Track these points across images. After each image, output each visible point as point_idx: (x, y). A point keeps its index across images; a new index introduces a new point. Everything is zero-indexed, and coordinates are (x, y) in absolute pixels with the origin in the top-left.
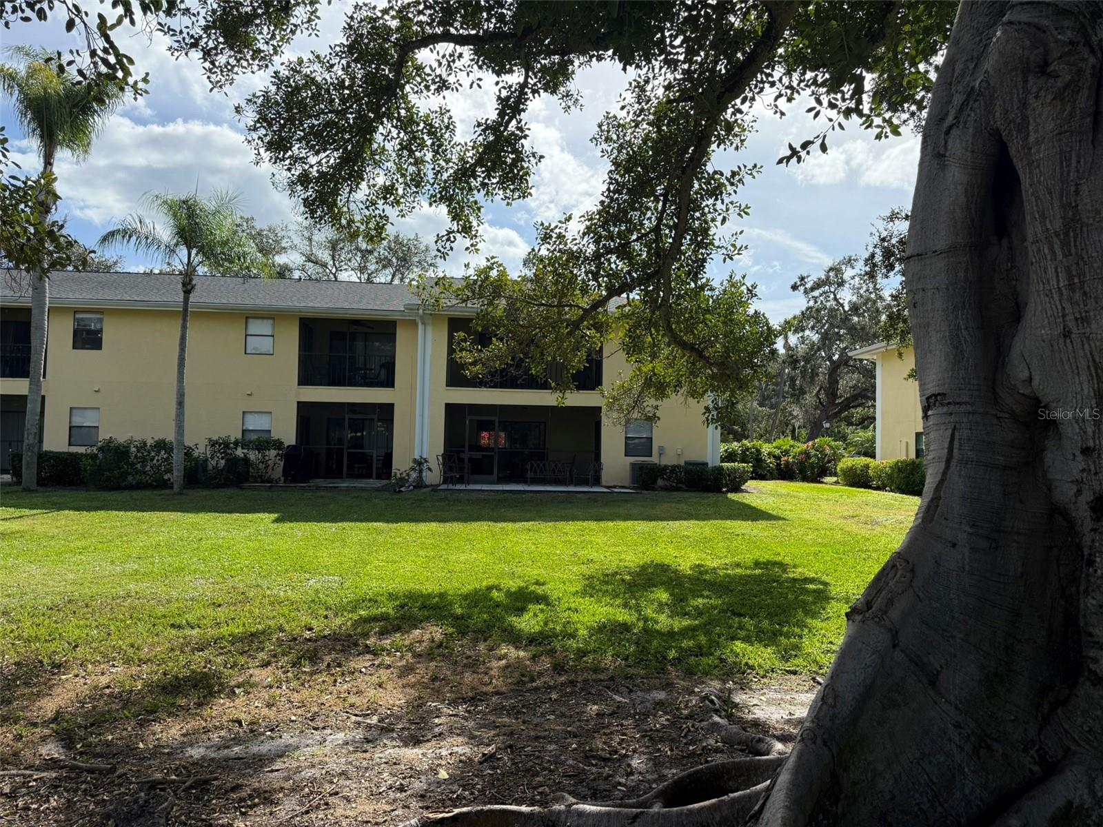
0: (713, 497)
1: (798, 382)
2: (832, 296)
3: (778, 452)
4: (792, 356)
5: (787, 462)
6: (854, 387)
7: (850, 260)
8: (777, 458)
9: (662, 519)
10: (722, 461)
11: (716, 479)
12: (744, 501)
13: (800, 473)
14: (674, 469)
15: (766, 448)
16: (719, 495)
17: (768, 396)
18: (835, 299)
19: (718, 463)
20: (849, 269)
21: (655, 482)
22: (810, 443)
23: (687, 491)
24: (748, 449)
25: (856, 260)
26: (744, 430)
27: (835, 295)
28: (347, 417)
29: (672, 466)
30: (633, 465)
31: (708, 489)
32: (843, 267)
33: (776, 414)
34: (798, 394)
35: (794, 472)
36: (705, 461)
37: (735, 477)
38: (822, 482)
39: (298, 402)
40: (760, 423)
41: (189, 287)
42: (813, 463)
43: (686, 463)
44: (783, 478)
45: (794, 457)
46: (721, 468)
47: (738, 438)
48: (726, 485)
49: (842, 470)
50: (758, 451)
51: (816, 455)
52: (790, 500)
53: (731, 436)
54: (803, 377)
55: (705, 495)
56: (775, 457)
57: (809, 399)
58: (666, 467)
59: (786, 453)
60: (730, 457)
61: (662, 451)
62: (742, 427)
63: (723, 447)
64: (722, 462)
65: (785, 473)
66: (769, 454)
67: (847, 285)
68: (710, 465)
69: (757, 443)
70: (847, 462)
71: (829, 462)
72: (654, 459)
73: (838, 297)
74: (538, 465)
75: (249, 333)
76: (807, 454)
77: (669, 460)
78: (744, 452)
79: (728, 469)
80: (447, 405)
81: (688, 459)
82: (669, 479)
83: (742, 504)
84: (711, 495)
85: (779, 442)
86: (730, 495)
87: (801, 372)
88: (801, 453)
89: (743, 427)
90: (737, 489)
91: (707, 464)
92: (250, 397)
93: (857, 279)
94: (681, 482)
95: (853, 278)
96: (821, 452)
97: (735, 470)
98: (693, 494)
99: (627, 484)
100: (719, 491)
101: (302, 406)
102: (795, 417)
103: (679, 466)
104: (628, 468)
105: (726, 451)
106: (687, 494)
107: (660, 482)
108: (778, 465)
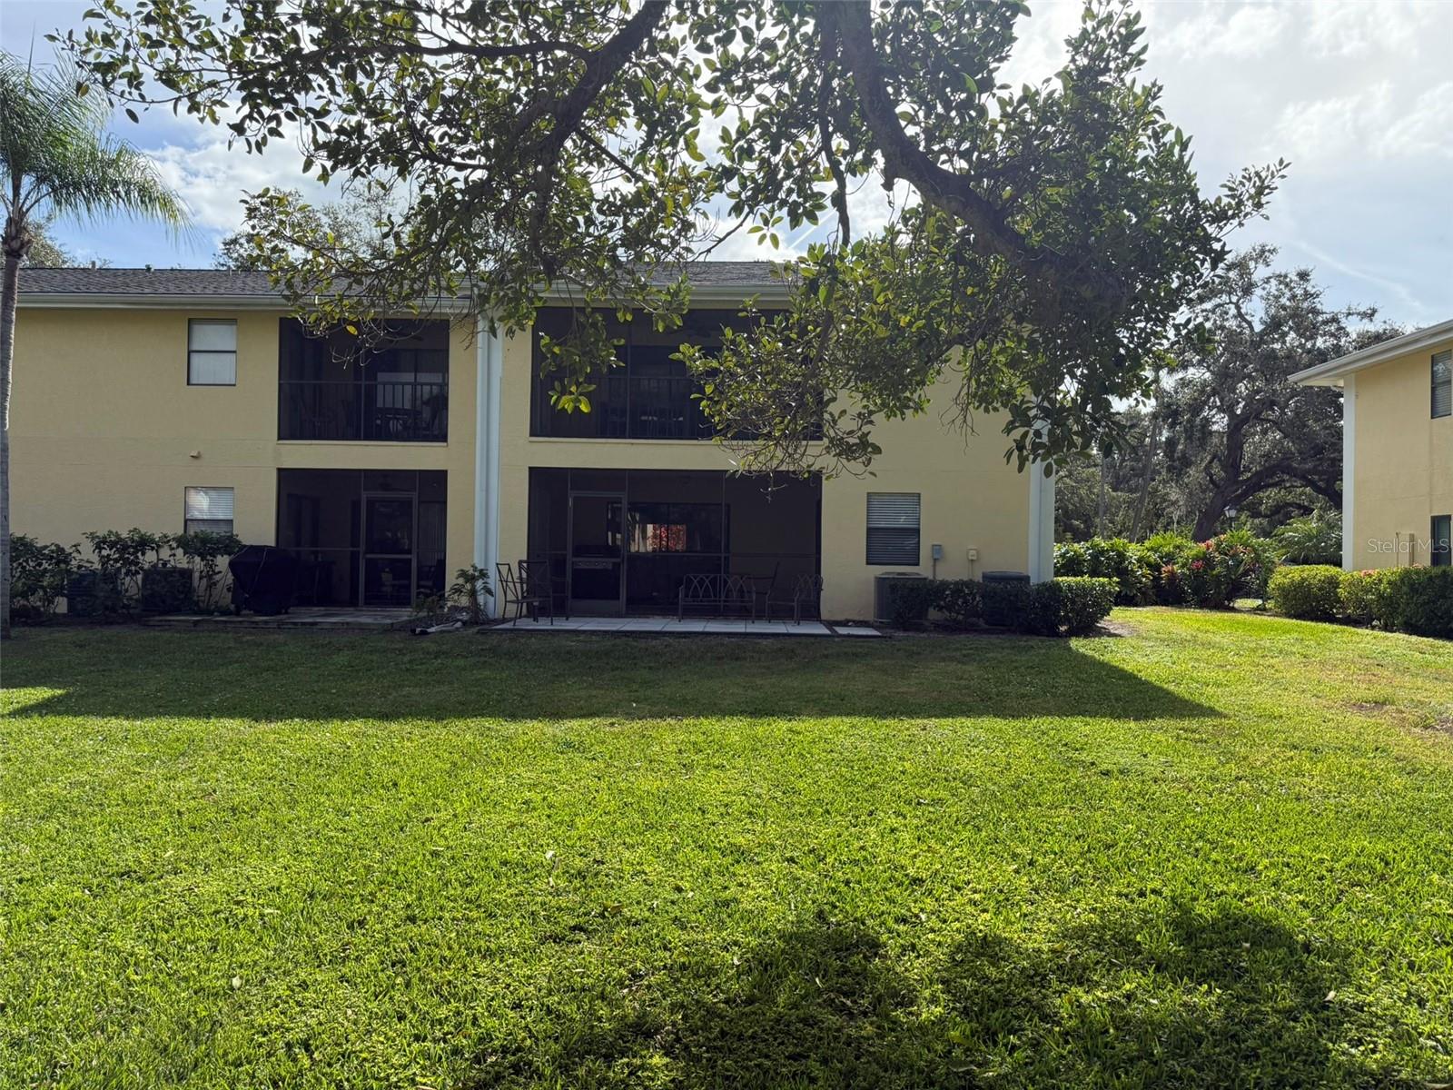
0: (1039, 647)
1: (1180, 447)
2: (1233, 311)
3: (1153, 557)
4: (1169, 405)
5: (1172, 573)
6: (1267, 456)
7: (1263, 251)
8: (1155, 567)
9: (912, 712)
10: (1057, 573)
11: (1045, 607)
12: (1107, 658)
13: (1195, 592)
14: (959, 588)
15: (1134, 551)
16: (1053, 642)
17: (1124, 476)
18: (1240, 315)
19: (1050, 577)
20: (1261, 266)
21: (922, 614)
22: (1212, 541)
23: (986, 632)
24: (1102, 552)
25: (1272, 251)
26: (1088, 527)
27: (1238, 308)
28: (364, 496)
29: (956, 583)
30: (880, 581)
31: (1031, 630)
32: (1252, 264)
33: (1141, 500)
34: (1178, 466)
35: (1184, 592)
36: (1023, 573)
37: (1085, 605)
38: (1233, 610)
39: (280, 470)
40: (1116, 514)
41: (15, 244)
42: (1218, 576)
43: (985, 576)
44: (1165, 603)
45: (1184, 566)
46: (1055, 588)
47: (1080, 536)
48: (1067, 620)
49: (1280, 588)
50: (1122, 556)
51: (1223, 562)
52: (1205, 654)
53: (1069, 535)
54: (1189, 438)
55: (1023, 641)
56: (1149, 565)
57: (1194, 474)
58: (945, 584)
59: (1170, 558)
60: (1070, 566)
61: (938, 554)
62: (1085, 522)
63: (1057, 550)
64: (1056, 575)
65: (1167, 593)
66: (1139, 560)
67: (1258, 292)
68: (1033, 581)
69: (1119, 542)
70: (1286, 575)
71: (1246, 573)
72: (924, 570)
73: (1243, 311)
74: (701, 582)
75: (195, 347)
76: (1206, 560)
77: (951, 572)
78: (1095, 557)
79: (1070, 588)
80: (533, 471)
81: (988, 570)
82: (949, 608)
83: (1103, 665)
84: (1035, 641)
85: (1154, 540)
86: (1076, 644)
87: (1186, 431)
88: (1196, 558)
89: (1088, 521)
90: (1088, 628)
91: (1027, 579)
92: (196, 462)
93: (1273, 282)
94: (976, 615)
95: (1267, 281)
96: (1232, 557)
97: (1084, 591)
98: (996, 640)
99: (870, 617)
100: (1053, 633)
101: (285, 476)
102: (1173, 503)
103: (969, 584)
104: (872, 587)
105: (1063, 556)
106: (984, 640)
107: (933, 614)
108: (1157, 579)
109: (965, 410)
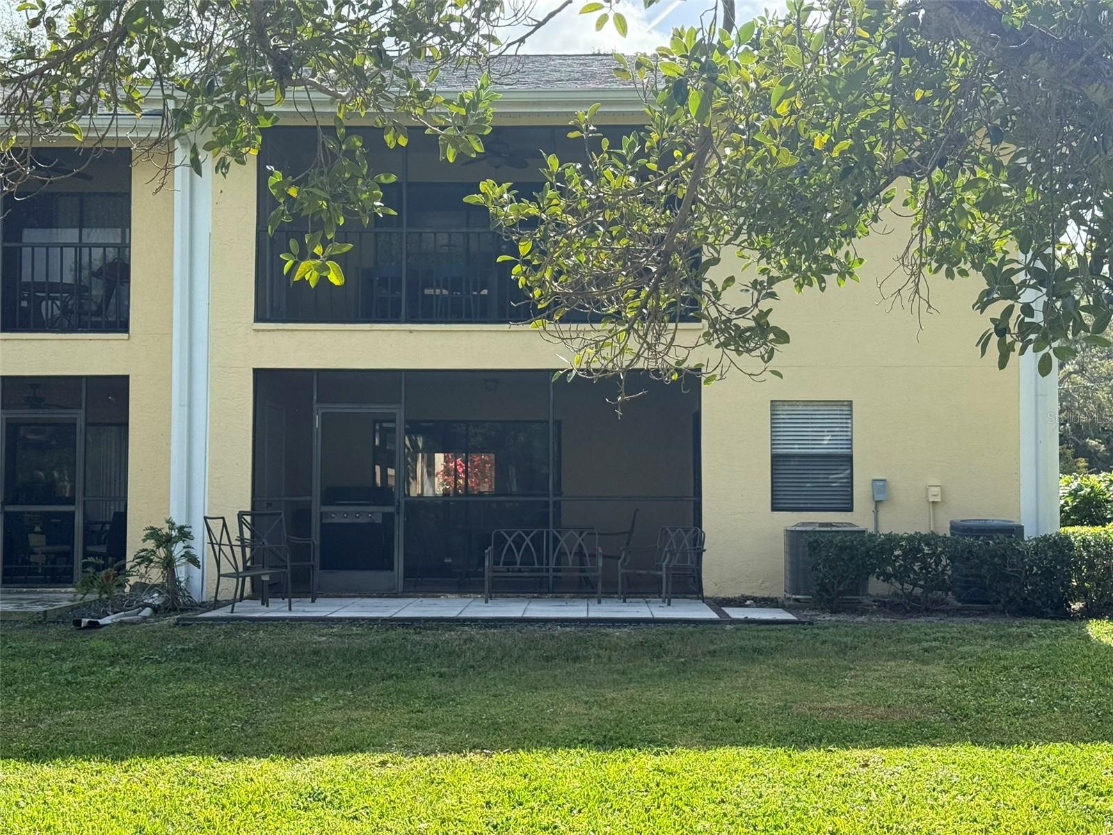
10: (1065, 522)
11: (1048, 573)
14: (915, 546)
16: (1060, 627)
19: (1053, 527)
21: (859, 586)
23: (958, 612)
28: (2, 417)
29: (910, 539)
30: (796, 537)
31: (1027, 609)
36: (1015, 521)
37: (1110, 570)
43: (954, 527)
46: (1063, 544)
47: (1099, 464)
48: (1083, 593)
53: (1082, 462)
55: (1016, 627)
58: (892, 540)
60: (1085, 509)
61: (881, 493)
63: (1065, 485)
64: (1064, 524)
68: (1029, 534)
72: (860, 518)
74: (519, 542)
77: (903, 520)
79: (1085, 544)
80: (260, 375)
81: (959, 517)
82: (901, 576)
84: (1033, 626)
86: (1097, 630)
91: (1020, 530)
94: (943, 587)
98: (974, 625)
99: (779, 592)
100: (1060, 613)
103: (931, 539)
104: (780, 545)
105: (1074, 494)
106: (955, 626)
107: (877, 586)
109: (917, 274)
